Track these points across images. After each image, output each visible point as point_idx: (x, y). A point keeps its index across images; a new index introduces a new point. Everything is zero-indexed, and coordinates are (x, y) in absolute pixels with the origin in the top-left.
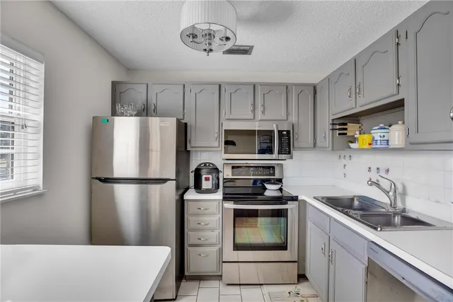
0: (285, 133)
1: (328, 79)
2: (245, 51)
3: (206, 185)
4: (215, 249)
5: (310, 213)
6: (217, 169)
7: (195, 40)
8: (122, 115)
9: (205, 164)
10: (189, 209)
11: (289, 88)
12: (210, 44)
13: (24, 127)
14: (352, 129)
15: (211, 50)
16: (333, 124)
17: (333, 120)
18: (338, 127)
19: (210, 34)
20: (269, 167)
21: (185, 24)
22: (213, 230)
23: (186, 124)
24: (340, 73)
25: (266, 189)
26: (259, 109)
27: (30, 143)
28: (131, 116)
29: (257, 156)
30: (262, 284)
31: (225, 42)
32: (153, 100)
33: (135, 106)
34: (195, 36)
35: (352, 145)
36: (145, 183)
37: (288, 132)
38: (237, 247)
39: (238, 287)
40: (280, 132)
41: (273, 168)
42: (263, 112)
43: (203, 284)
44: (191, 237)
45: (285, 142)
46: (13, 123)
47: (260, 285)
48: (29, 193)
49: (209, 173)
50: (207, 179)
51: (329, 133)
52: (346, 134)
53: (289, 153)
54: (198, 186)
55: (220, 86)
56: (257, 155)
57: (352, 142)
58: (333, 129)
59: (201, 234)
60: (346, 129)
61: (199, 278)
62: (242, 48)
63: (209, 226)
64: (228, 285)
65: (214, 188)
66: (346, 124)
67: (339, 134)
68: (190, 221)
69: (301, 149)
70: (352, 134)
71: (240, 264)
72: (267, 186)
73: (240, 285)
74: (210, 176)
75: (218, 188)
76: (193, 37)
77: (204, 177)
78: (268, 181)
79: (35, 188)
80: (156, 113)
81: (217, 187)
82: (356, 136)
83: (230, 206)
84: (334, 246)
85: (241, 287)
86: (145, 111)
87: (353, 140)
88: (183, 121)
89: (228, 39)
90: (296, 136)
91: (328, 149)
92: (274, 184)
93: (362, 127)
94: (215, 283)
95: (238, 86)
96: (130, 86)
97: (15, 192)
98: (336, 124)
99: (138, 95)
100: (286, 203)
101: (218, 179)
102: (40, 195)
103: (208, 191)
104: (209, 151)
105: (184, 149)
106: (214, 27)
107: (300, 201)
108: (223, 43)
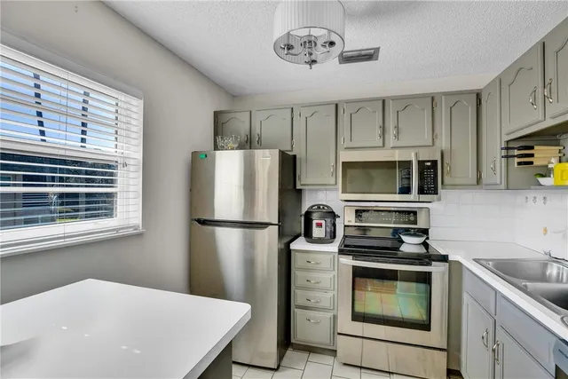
0: (429, 164)
1: (499, 80)
2: (369, 56)
3: (317, 232)
4: (330, 315)
5: (467, 282)
6: (333, 213)
7: (290, 51)
8: (223, 148)
9: (319, 206)
10: (297, 261)
11: (436, 100)
12: (311, 54)
13: (125, 165)
14: (543, 154)
15: (314, 62)
16: (507, 149)
17: (507, 142)
18: (516, 152)
19: (310, 42)
20: (409, 213)
21: (279, 32)
22: (326, 290)
23: (295, 157)
24: (517, 69)
25: (402, 242)
26: (391, 132)
27: (132, 182)
28: (232, 149)
29: (397, 197)
30: (393, 373)
31: (328, 49)
32: (256, 130)
33: (236, 138)
34: (290, 47)
35: (542, 181)
36: (248, 227)
37: (434, 163)
38: (358, 317)
39: (358, 370)
40: (421, 163)
41: (415, 213)
42: (397, 136)
43: (314, 357)
44: (298, 297)
45: (430, 178)
46: (117, 162)
47: (390, 373)
48: (131, 231)
49: (321, 218)
50: (319, 225)
51: (500, 164)
52: (532, 163)
53: (436, 192)
54: (308, 234)
55: (337, 105)
56: (397, 195)
57: (542, 176)
58: (507, 157)
59: (310, 294)
60: (532, 155)
61: (310, 349)
62: (363, 53)
63: (320, 285)
64: (345, 364)
65: (328, 237)
66: (532, 148)
67: (519, 164)
68: (298, 277)
69: (454, 186)
70: (545, 163)
71: (364, 340)
72: (404, 238)
73: (361, 367)
74: (323, 222)
75: (335, 237)
76: (289, 49)
77: (314, 222)
78: (407, 232)
79: (135, 228)
80: (261, 145)
81: (333, 235)
82: (550, 166)
83: (348, 261)
84: (501, 336)
85: (363, 370)
86: (249, 143)
87: (546, 172)
88: (290, 153)
89: (332, 44)
90: (447, 169)
91: (498, 187)
92: (415, 235)
93: (564, 151)
94: (329, 359)
95: (360, 104)
96: (233, 115)
97: (117, 230)
98: (514, 148)
99: (240, 124)
100: (429, 264)
101: (334, 225)
102: (140, 235)
103: (320, 241)
104: (326, 190)
105: (291, 187)
106: (315, 32)
107: (450, 262)
108: (325, 50)
